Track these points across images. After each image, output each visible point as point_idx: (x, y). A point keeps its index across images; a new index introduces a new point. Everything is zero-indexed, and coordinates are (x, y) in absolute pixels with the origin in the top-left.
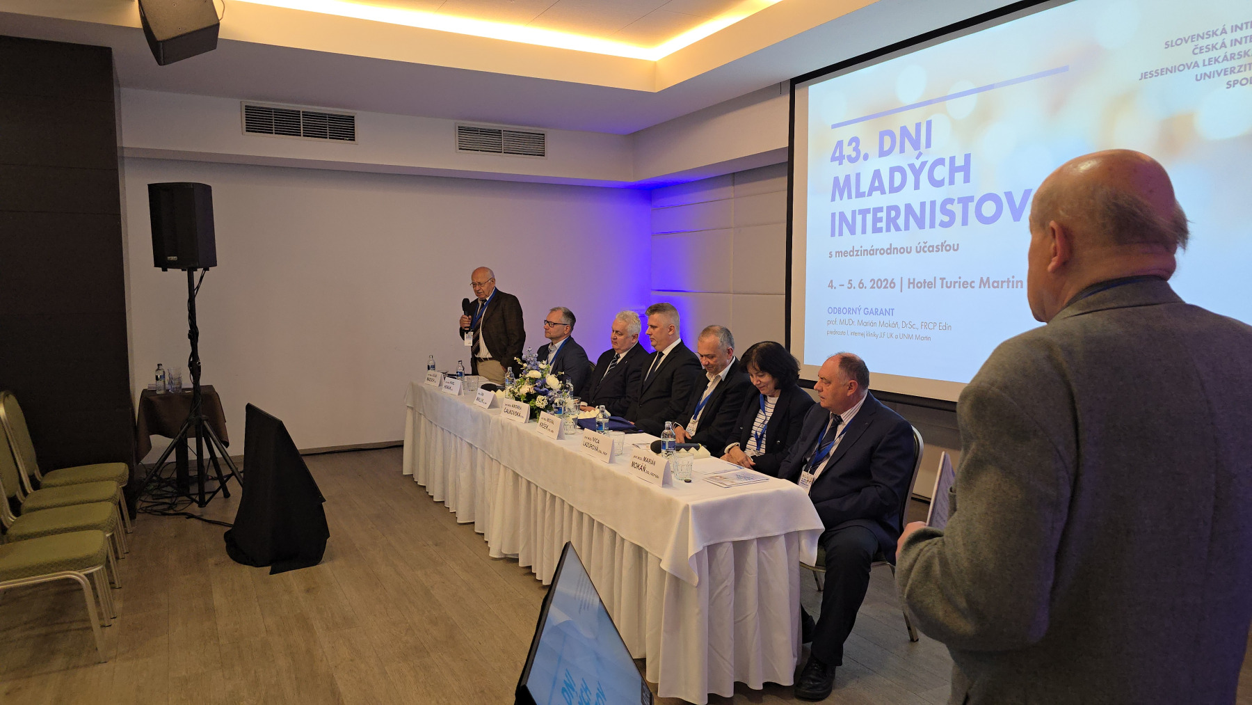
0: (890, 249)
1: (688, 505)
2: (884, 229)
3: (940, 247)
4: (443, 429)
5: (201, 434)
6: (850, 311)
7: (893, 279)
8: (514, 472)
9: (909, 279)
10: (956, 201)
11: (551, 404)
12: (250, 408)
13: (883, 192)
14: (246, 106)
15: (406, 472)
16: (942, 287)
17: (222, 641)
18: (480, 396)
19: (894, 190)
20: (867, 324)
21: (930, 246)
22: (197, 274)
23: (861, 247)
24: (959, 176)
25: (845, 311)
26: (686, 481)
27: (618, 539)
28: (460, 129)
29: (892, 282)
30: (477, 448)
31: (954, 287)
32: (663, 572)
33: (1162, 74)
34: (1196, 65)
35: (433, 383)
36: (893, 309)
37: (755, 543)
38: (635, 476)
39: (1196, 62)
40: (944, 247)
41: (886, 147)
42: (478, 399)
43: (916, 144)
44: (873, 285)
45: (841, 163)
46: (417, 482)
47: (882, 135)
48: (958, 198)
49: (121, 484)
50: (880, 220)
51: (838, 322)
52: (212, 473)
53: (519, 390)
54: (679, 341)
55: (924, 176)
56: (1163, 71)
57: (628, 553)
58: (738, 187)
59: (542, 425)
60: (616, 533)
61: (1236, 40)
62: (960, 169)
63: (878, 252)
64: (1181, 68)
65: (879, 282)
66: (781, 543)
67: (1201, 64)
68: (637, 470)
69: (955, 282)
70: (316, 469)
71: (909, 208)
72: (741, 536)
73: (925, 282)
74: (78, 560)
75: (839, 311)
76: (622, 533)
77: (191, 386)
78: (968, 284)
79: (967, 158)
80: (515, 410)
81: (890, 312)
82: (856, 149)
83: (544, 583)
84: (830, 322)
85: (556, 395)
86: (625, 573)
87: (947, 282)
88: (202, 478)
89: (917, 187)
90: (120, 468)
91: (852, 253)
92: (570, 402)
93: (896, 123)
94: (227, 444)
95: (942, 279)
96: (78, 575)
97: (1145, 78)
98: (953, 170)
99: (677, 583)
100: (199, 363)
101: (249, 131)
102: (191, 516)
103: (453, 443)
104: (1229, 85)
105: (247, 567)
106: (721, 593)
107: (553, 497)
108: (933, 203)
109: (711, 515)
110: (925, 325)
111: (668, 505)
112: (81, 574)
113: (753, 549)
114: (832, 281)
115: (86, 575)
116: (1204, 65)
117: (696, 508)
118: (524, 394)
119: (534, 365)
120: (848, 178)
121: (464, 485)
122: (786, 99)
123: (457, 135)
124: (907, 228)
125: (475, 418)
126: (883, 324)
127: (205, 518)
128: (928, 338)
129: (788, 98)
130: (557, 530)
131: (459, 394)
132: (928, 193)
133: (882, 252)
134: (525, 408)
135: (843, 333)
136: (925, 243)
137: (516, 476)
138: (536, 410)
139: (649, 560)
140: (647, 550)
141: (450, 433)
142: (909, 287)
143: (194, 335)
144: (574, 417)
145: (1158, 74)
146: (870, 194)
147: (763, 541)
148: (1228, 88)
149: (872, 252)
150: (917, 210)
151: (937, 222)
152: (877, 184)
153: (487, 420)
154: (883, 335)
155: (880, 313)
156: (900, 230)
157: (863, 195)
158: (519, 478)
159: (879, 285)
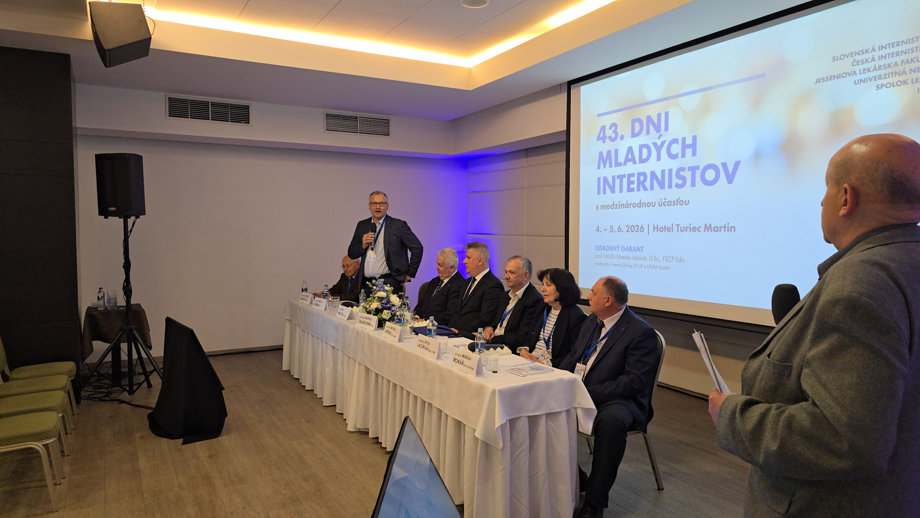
0: (640, 203)
1: (495, 390)
2: (636, 189)
3: (676, 202)
4: (313, 336)
5: (131, 340)
6: (611, 248)
7: (642, 225)
8: (366, 367)
9: (654, 225)
10: (687, 170)
11: (394, 316)
12: (168, 320)
13: (635, 163)
14: (169, 98)
15: (285, 368)
16: (678, 231)
17: (145, 495)
18: (340, 311)
19: (642, 161)
20: (624, 258)
21: (668, 202)
22: (130, 221)
23: (619, 202)
24: (689, 151)
25: (608, 248)
26: (494, 372)
27: (443, 415)
28: (327, 115)
29: (642, 227)
30: (338, 350)
31: (686, 231)
32: (476, 439)
33: (830, 80)
34: (855, 73)
35: (305, 302)
36: (642, 247)
37: (544, 417)
38: (456, 369)
39: (855, 71)
40: (679, 202)
41: (637, 130)
42: (339, 313)
43: (658, 129)
44: (628, 229)
45: (604, 142)
46: (293, 376)
47: (633, 121)
48: (688, 167)
49: (70, 377)
50: (633, 182)
51: (603, 256)
52: (139, 369)
53: (370, 306)
54: (488, 270)
55: (664, 151)
56: (831, 78)
57: (451, 426)
58: (530, 159)
59: (387, 331)
60: (442, 411)
61: (882, 56)
62: (689, 146)
63: (632, 205)
64: (844, 75)
65: (633, 228)
66: (563, 418)
67: (858, 73)
68: (457, 364)
69: (687, 228)
70: (218, 366)
71: (653, 174)
72: (534, 412)
73: (665, 227)
74: (38, 434)
75: (604, 248)
76: (446, 411)
77: (124, 304)
78: (696, 229)
79: (694, 138)
80: (368, 321)
81: (640, 249)
82: (615, 132)
83: (388, 450)
84: (597, 257)
85: (397, 310)
86: (448, 441)
87: (681, 228)
88: (131, 373)
89: (659, 159)
90: (70, 366)
91: (612, 207)
92: (408, 315)
93: (643, 113)
94: (150, 348)
95: (678, 225)
96: (37, 445)
97: (819, 82)
98: (685, 147)
99: (487, 447)
100: (131, 287)
101: (171, 116)
102: (122, 402)
103: (320, 346)
104: (878, 87)
105: (165, 439)
106: (519, 454)
107: (395, 385)
108: (670, 171)
109: (511, 397)
110: (666, 259)
111: (480, 389)
112: (40, 445)
113: (542, 423)
114: (598, 227)
115: (44, 445)
116: (860, 74)
117: (501, 392)
118: (374, 309)
119: (381, 288)
120: (609, 152)
121: (328, 377)
122: (564, 96)
123: (325, 120)
124: (652, 188)
125: (337, 327)
126: (635, 258)
127: (132, 403)
128: (668, 268)
129: (565, 95)
130: (398, 409)
131: (325, 310)
132: (667, 163)
133: (634, 205)
134: (374, 319)
135: (606, 264)
136: (665, 199)
137: (367, 370)
138: (382, 321)
139: (466, 430)
140: (465, 423)
141: (318, 338)
142: (654, 231)
143: (127, 266)
144: (411, 326)
145: (828, 79)
146: (625, 164)
147: (550, 416)
148: (877, 89)
149: (627, 206)
150: (659, 176)
151: (674, 184)
152: (630, 157)
153: (346, 328)
154: (635, 266)
155: (633, 250)
156: (648, 190)
157: (620, 165)
158: (370, 371)
159: (633, 230)
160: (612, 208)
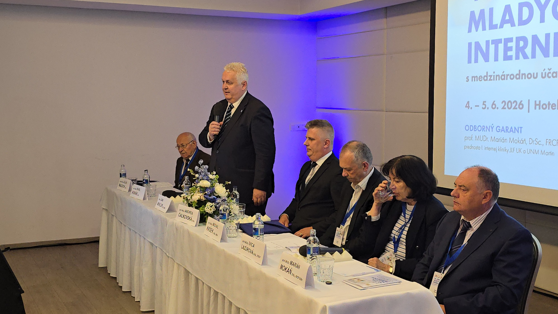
0: (519, 74)
2: (514, 57)
6: (483, 128)
7: (521, 101)
8: (186, 269)
9: (535, 101)
13: (513, 25)
18: (160, 202)
19: (522, 23)
20: (498, 140)
21: (554, 73)
23: (494, 72)
25: (479, 128)
29: (520, 103)
30: (157, 247)
36: (521, 128)
42: (158, 204)
44: (504, 105)
50: (511, 49)
51: (474, 138)
53: (191, 197)
54: (331, 154)
59: (209, 229)
63: (509, 77)
65: (510, 104)
71: (535, 39)
73: (549, 104)
75: (475, 128)
80: (189, 214)
81: (518, 130)
84: (467, 138)
85: (223, 203)
89: (542, 20)
91: (485, 78)
110: (549, 142)
114: (468, 102)
118: (196, 201)
119: (205, 176)
120: (482, 12)
124: (534, 56)
125: (155, 220)
126: (512, 141)
128: (552, 154)
133: (512, 76)
134: (196, 213)
135: (478, 148)
136: (549, 70)
137: (187, 273)
138: (205, 215)
142: (535, 108)
146: (501, 26)
149: (504, 77)
150: (543, 41)
152: (507, 18)
153: (164, 222)
154: (512, 150)
155: (510, 131)
156: (528, 58)
157: (495, 27)
158: (190, 275)
159: (510, 107)
160: (485, 80)
